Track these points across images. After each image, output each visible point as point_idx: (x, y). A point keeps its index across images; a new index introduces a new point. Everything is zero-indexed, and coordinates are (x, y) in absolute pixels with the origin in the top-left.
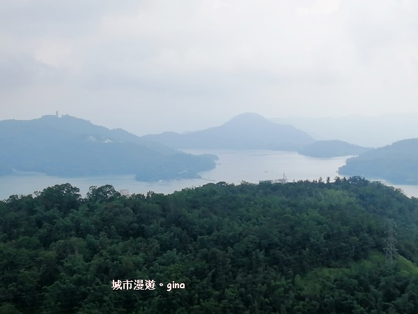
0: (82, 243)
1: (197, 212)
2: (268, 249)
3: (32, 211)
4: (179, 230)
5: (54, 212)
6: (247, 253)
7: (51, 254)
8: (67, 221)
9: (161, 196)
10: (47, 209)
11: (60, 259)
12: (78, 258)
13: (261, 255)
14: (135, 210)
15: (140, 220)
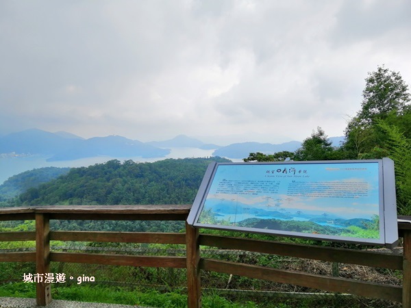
0: (121, 180)
1: (162, 169)
2: (186, 181)
3: (103, 169)
4: (155, 175)
5: (111, 169)
6: (179, 182)
7: (110, 184)
8: (116, 172)
9: (149, 163)
10: (109, 168)
11: (113, 185)
12: (120, 185)
13: (184, 183)
14: (140, 168)
15: (142, 172)
